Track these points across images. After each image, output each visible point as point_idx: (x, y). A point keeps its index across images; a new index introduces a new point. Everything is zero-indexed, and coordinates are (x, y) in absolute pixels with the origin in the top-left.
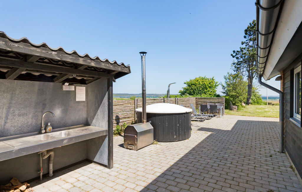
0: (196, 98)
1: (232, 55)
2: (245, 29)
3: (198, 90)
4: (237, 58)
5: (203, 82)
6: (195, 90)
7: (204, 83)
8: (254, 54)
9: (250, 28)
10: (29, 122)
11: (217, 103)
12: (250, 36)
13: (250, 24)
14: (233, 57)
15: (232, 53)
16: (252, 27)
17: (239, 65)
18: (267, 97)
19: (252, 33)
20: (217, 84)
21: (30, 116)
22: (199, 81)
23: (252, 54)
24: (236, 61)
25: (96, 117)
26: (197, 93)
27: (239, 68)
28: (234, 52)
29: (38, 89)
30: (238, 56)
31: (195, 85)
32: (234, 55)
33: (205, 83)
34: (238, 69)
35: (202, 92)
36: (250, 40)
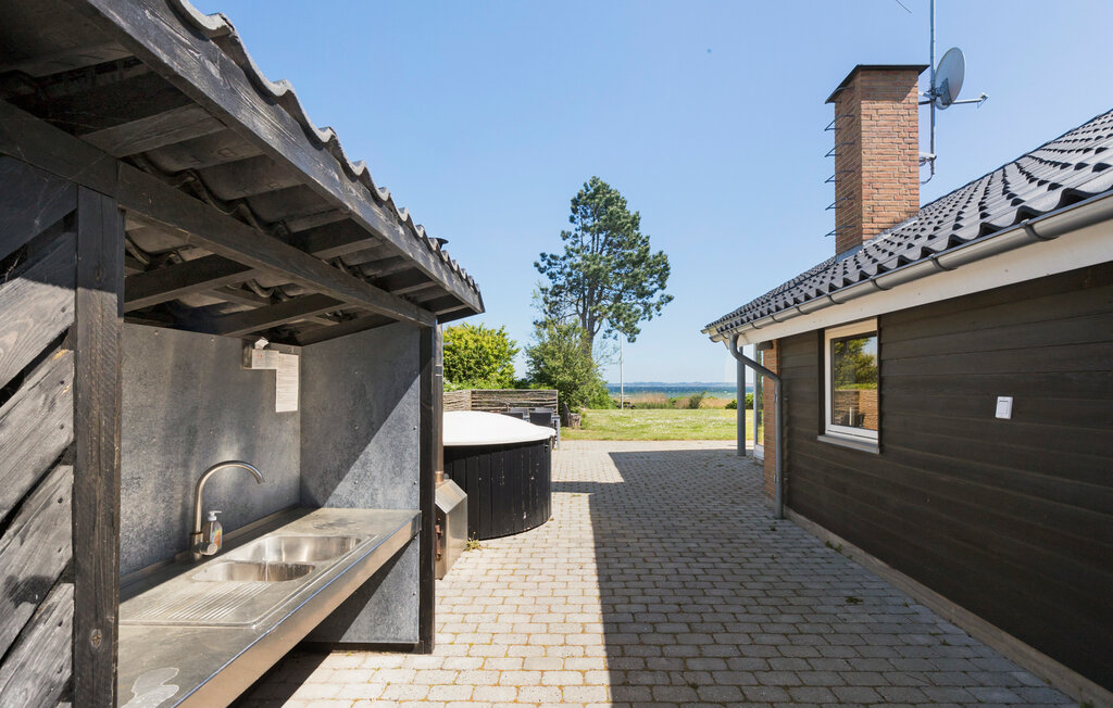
0: (473, 393)
1: (537, 265)
2: (572, 198)
3: (463, 365)
4: (552, 276)
5: (476, 341)
6: (454, 366)
7: (482, 347)
8: (600, 270)
9: (584, 197)
10: (144, 516)
11: (536, 405)
12: (584, 217)
13: (585, 185)
14: (542, 271)
15: (538, 259)
16: (591, 194)
17: (556, 295)
18: (620, 388)
19: (589, 211)
20: (514, 349)
21: (150, 486)
22: (466, 337)
23: (595, 270)
24: (549, 284)
25: (355, 470)
26: (459, 377)
27: (556, 303)
28: (543, 255)
29: (176, 366)
30: (554, 270)
31: (454, 352)
32: (543, 264)
33: (484, 344)
34: (553, 308)
35: (476, 372)
36: (585, 229)
